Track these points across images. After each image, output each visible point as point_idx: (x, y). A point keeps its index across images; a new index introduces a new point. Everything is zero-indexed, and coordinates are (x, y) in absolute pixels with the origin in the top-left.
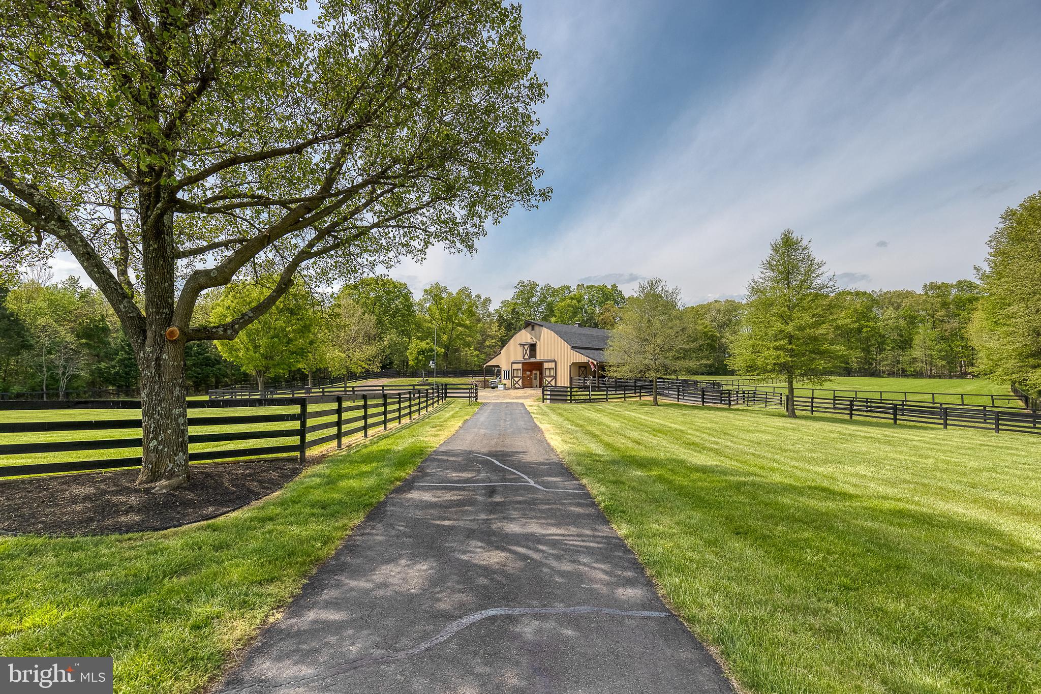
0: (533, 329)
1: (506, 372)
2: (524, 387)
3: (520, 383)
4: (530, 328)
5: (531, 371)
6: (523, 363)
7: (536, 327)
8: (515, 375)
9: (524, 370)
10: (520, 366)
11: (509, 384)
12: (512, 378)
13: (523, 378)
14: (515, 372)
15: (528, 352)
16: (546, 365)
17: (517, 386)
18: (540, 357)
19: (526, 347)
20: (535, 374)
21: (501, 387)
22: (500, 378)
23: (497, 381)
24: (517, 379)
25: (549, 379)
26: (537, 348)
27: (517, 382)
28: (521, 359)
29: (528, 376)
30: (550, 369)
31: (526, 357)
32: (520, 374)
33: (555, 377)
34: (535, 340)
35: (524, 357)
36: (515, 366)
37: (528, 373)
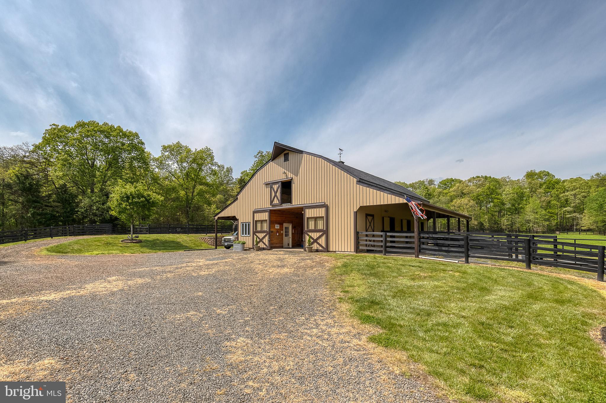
0: (286, 159)
1: (246, 226)
2: (272, 247)
3: (266, 240)
4: (282, 158)
5: (281, 224)
6: (272, 212)
7: (291, 156)
8: (259, 229)
9: (272, 223)
10: (265, 216)
11: (249, 243)
12: (254, 233)
13: (270, 233)
14: (259, 225)
15: (278, 194)
16: (309, 213)
17: (261, 245)
18: (297, 201)
19: (275, 187)
20: (287, 228)
21: (237, 247)
22: (237, 234)
23: (231, 238)
24: (261, 235)
25: (315, 235)
26: (294, 186)
27: (261, 240)
28: (268, 206)
29: (278, 231)
30: (316, 219)
31: (276, 201)
32: (266, 227)
33: (326, 232)
34: (290, 175)
35: (272, 202)
36: (259, 217)
37: (277, 227)
